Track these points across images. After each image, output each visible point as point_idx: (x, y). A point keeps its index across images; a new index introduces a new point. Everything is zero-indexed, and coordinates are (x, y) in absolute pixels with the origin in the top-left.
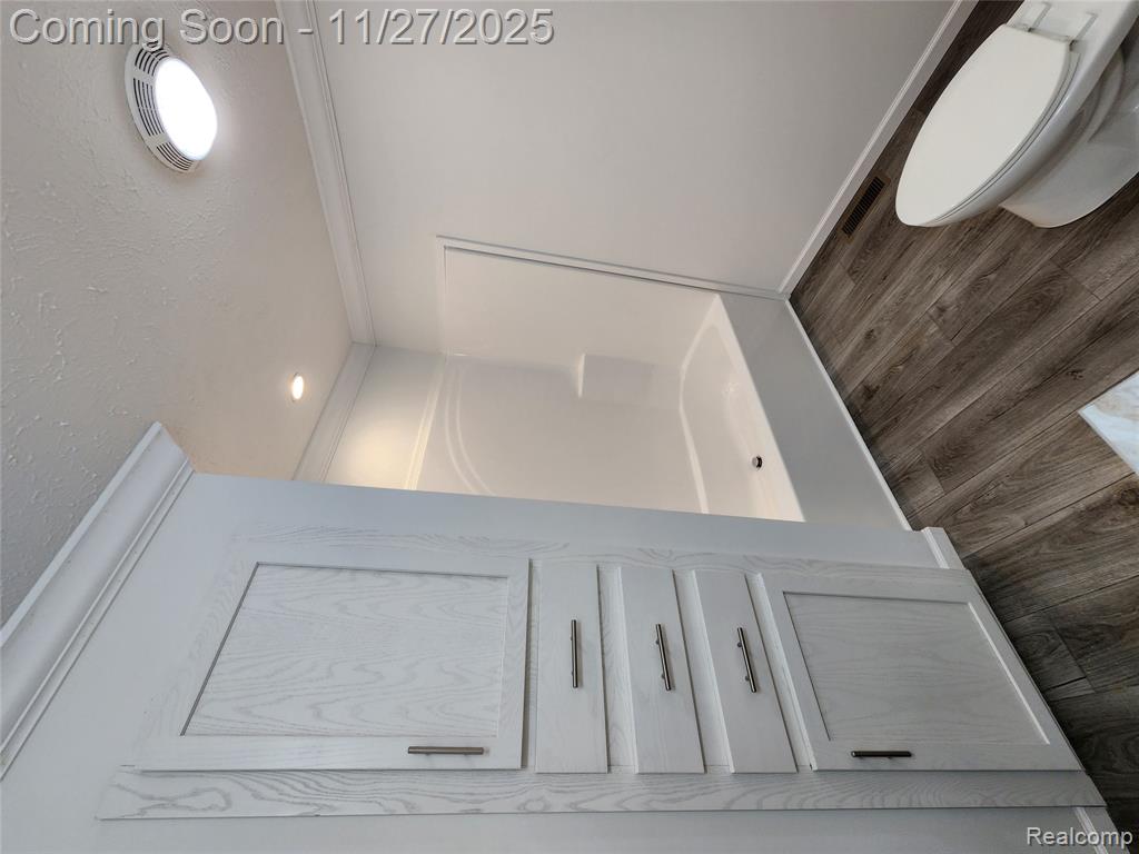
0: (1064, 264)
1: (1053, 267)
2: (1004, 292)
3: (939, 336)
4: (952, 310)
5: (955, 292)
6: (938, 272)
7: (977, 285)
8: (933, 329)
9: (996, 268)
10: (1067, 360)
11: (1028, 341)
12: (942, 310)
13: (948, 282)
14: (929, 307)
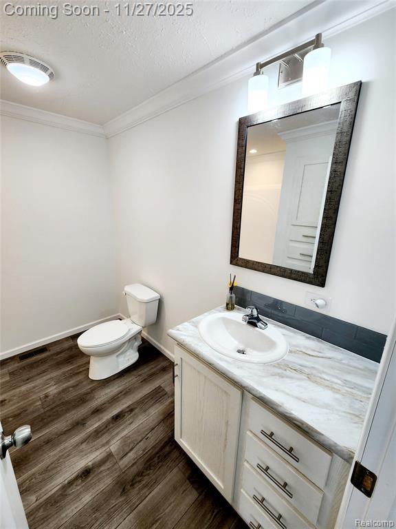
0: (93, 390)
1: (89, 390)
2: (72, 395)
3: (39, 406)
4: (51, 397)
5: (55, 391)
6: (53, 383)
7: (64, 391)
8: (40, 403)
9: (73, 387)
10: (83, 420)
11: (73, 412)
12: (47, 397)
13: (55, 387)
14: (42, 395)
